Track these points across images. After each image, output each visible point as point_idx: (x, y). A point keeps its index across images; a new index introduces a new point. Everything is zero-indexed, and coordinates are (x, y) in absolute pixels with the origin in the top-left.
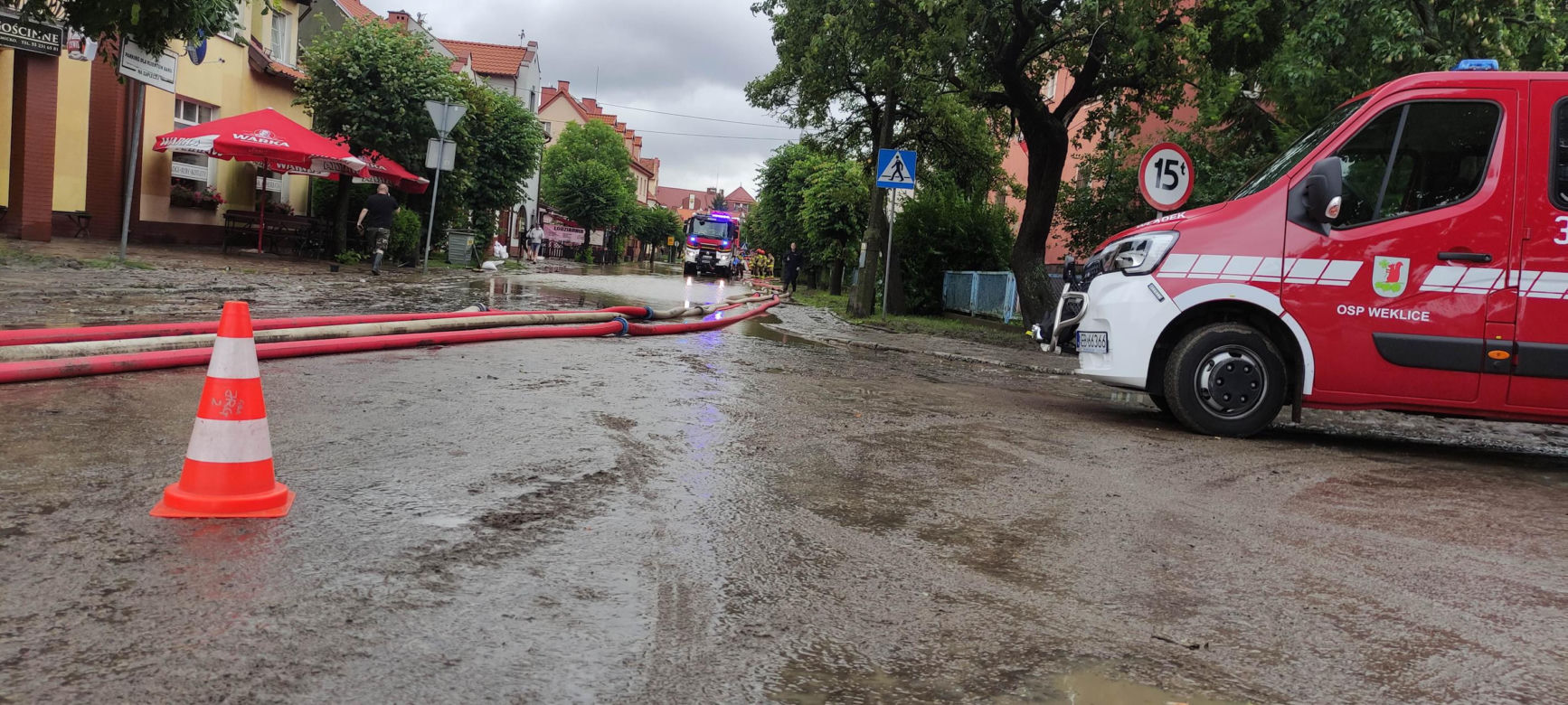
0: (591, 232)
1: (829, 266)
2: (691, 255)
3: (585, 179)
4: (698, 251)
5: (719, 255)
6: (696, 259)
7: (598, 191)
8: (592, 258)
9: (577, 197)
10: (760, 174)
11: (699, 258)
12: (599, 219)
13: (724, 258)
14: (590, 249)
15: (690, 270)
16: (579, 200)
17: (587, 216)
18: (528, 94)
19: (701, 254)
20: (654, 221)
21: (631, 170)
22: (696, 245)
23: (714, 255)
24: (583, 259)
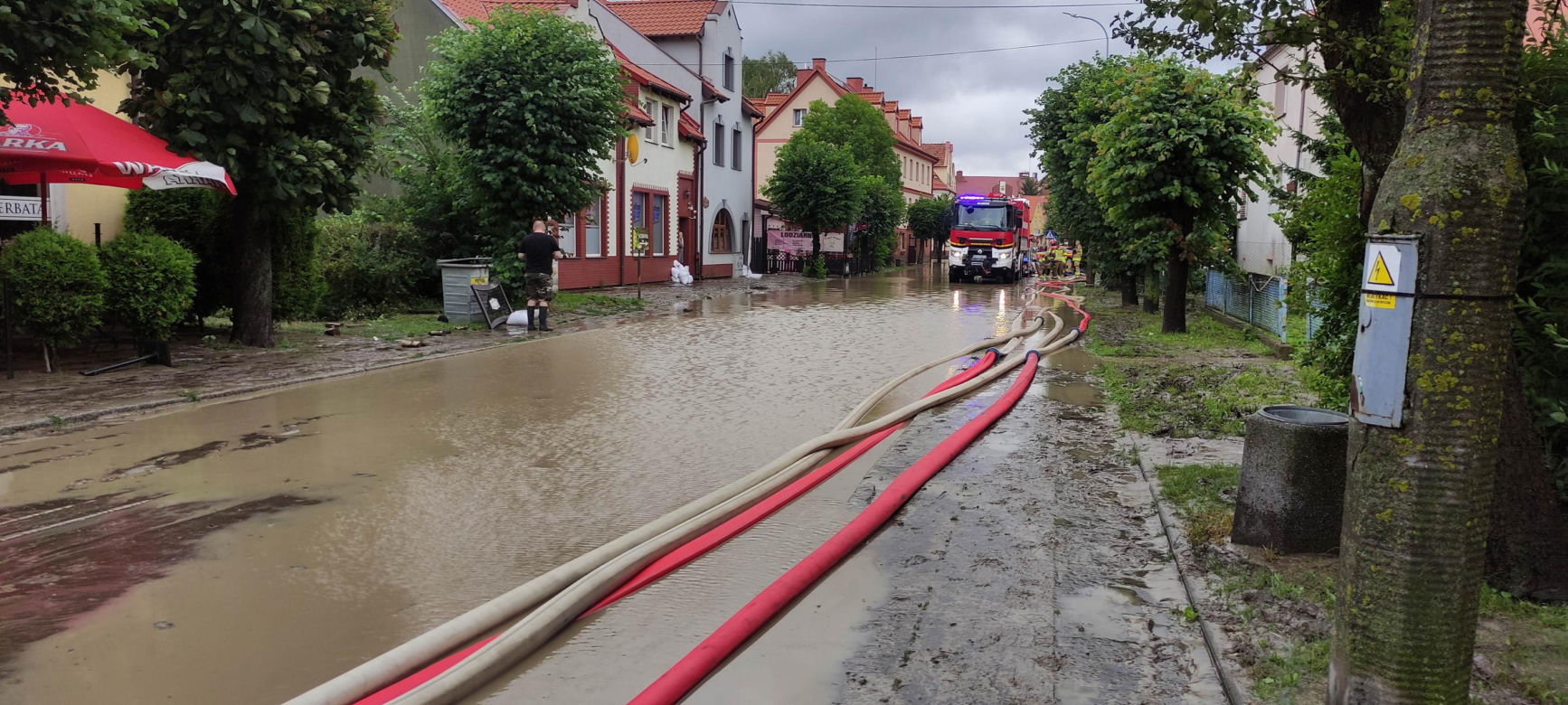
0: (821, 236)
1: (1157, 267)
2: (957, 256)
3: (806, 165)
4: (965, 251)
5: (995, 253)
6: (964, 261)
7: (824, 180)
8: (825, 271)
9: (798, 191)
10: (1031, 116)
11: (967, 259)
12: (827, 217)
13: (1004, 256)
14: (821, 257)
15: (960, 277)
16: (801, 195)
17: (813, 214)
18: (721, 61)
19: (971, 253)
20: (935, 214)
21: (896, 151)
22: (962, 241)
23: (989, 254)
24: (813, 273)
